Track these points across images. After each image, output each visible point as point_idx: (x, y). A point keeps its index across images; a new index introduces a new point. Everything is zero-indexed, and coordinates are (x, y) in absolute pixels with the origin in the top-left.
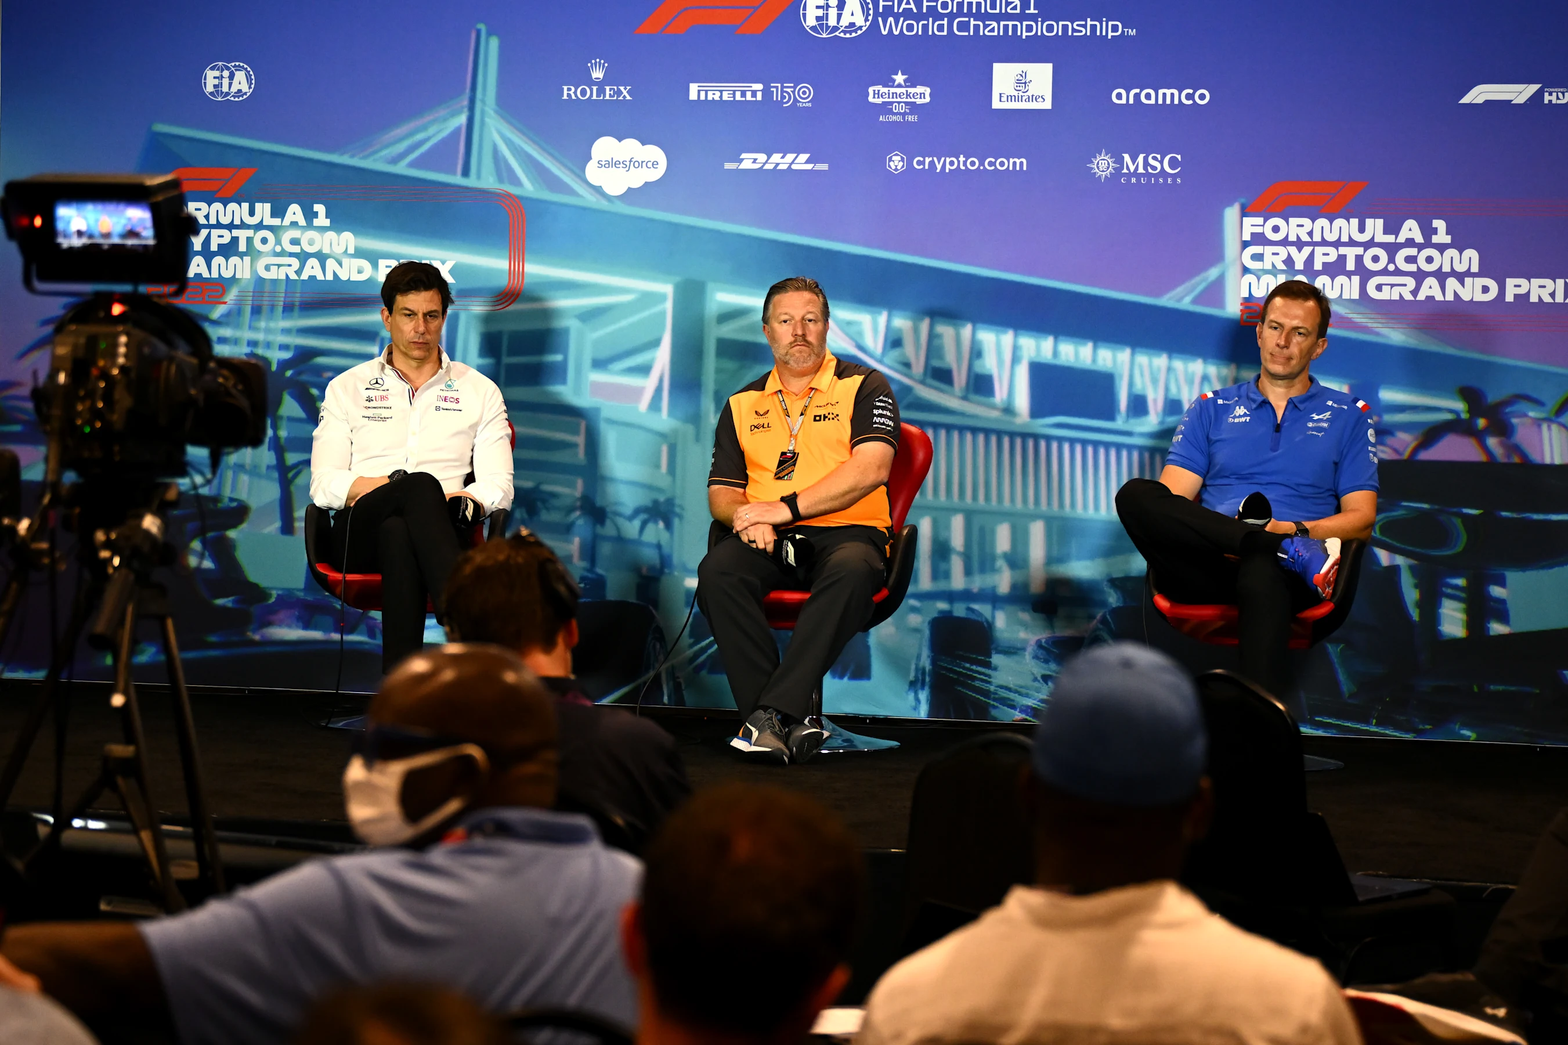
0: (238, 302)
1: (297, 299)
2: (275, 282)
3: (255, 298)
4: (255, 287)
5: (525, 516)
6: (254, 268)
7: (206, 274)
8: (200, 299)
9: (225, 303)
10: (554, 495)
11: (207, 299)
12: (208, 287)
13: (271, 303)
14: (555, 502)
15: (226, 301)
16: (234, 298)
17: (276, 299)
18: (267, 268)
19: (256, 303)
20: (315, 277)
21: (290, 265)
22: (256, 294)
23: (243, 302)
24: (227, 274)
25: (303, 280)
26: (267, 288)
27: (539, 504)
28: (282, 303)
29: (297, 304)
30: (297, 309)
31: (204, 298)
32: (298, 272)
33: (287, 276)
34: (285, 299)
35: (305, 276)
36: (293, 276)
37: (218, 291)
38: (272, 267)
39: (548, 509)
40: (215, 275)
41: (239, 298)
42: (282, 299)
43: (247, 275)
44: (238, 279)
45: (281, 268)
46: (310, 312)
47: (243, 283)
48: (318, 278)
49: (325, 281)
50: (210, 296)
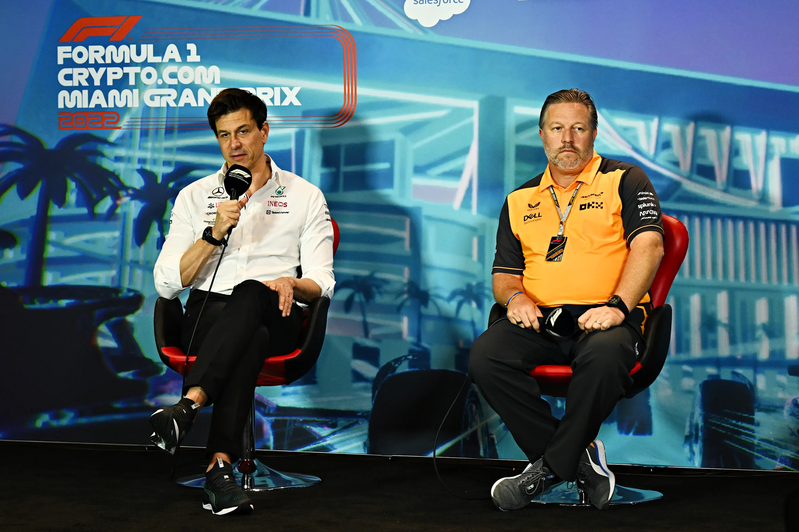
0: (130, 127)
1: (176, 124)
2: (158, 109)
3: (144, 123)
4: (143, 114)
5: (363, 299)
6: (141, 98)
7: (104, 105)
8: (100, 125)
9: (120, 128)
10: (386, 282)
11: (106, 125)
12: (105, 115)
13: (156, 127)
14: (387, 288)
15: (120, 126)
16: (127, 124)
17: (160, 123)
18: (152, 98)
19: (144, 127)
20: (189, 104)
21: (169, 95)
22: (144, 120)
23: (134, 127)
24: (121, 104)
25: (180, 107)
26: (152, 114)
27: (374, 289)
28: (164, 127)
29: (176, 126)
30: (176, 131)
31: (103, 125)
32: (176, 101)
33: (168, 104)
34: (166, 123)
35: (181, 104)
36: (172, 104)
37: (114, 118)
38: (155, 97)
39: (381, 293)
40: (111, 105)
41: (130, 124)
42: (165, 123)
43: (136, 104)
44: (129, 108)
45: (163, 98)
46: (187, 133)
47: (133, 111)
48: (192, 105)
49: (198, 107)
50: (108, 123)
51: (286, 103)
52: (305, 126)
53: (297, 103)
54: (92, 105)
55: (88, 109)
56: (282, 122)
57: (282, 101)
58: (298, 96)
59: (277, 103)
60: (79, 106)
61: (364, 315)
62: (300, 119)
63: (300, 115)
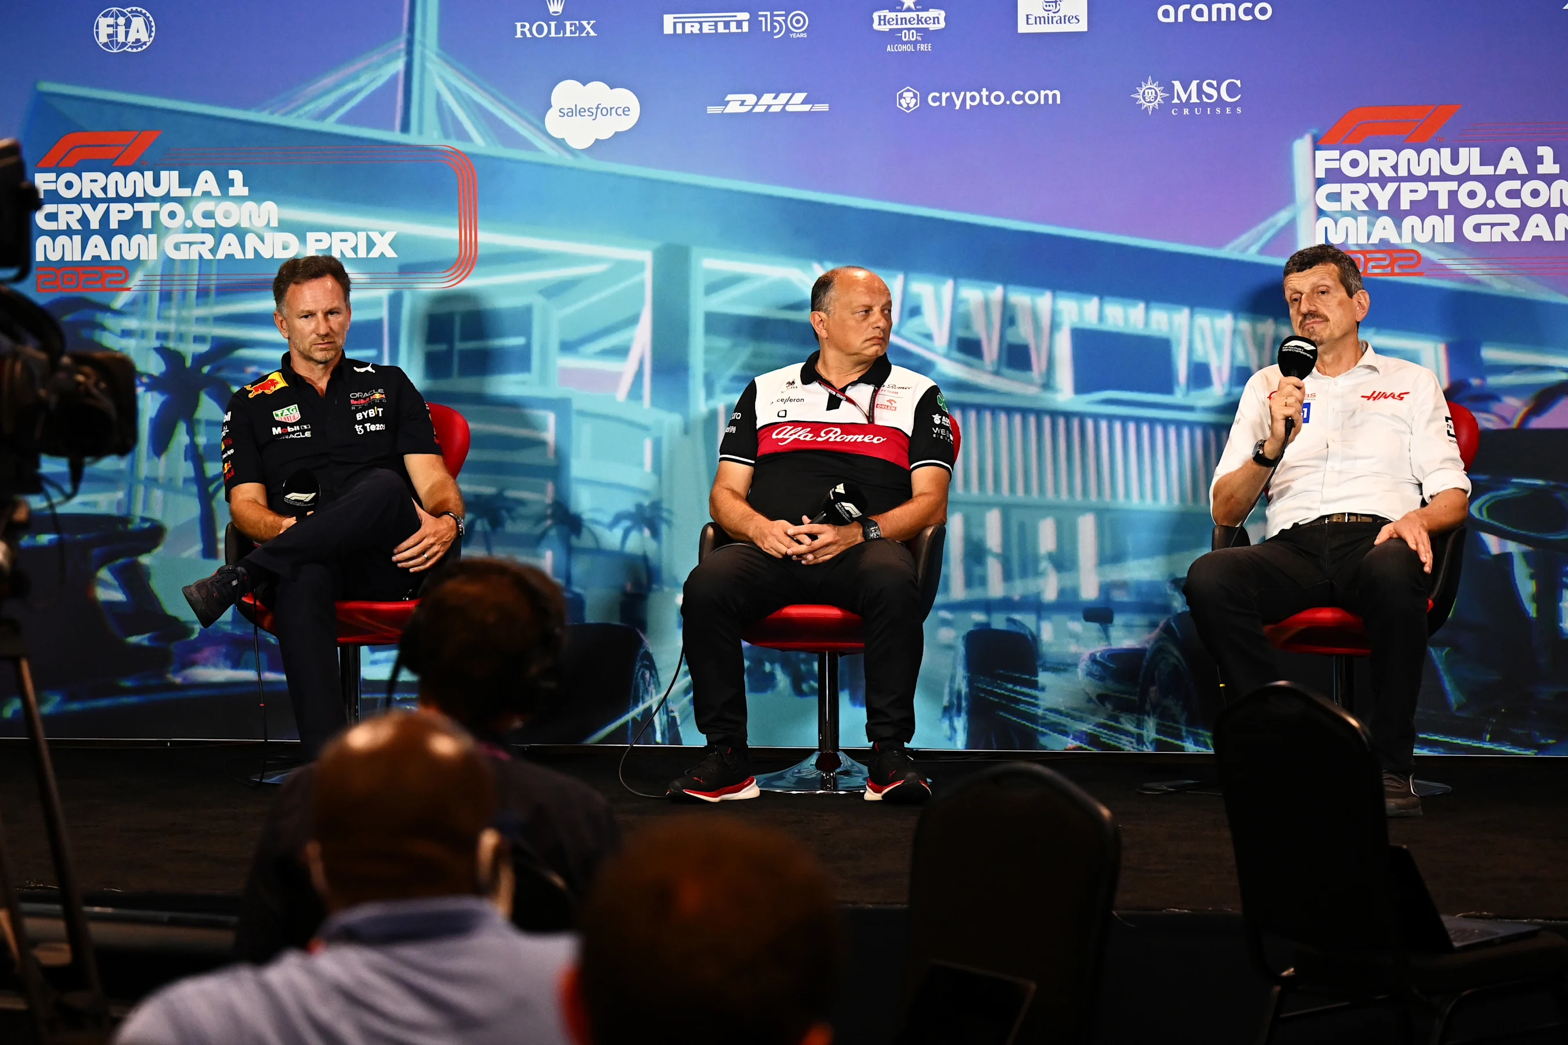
0: (144, 288)
1: (213, 283)
2: (186, 263)
3: (165, 283)
4: (164, 267)
5: (488, 528)
6: (161, 247)
7: (105, 257)
8: (99, 286)
9: (129, 289)
10: (521, 502)
11: (108, 285)
12: (107, 271)
13: (183, 288)
14: (522, 510)
15: (129, 286)
16: (139, 283)
17: (189, 282)
18: (177, 247)
19: (165, 288)
20: (233, 255)
21: (203, 243)
22: (165, 278)
23: (150, 288)
24: (130, 256)
25: (219, 260)
26: (178, 270)
27: (504, 513)
28: (195, 287)
29: (213, 287)
30: (213, 294)
31: (104, 284)
32: (213, 251)
33: (200, 256)
34: (198, 282)
35: (221, 255)
36: (207, 256)
37: (120, 275)
38: (182, 245)
39: (514, 519)
40: (116, 257)
41: (144, 283)
42: (196, 283)
43: (153, 256)
44: (143, 261)
45: (193, 246)
46: (228, 297)
47: (150, 265)
48: (237, 257)
49: (245, 260)
50: (110, 282)
51: (375, 254)
52: (401, 286)
53: (390, 253)
54: (87, 257)
55: (81, 261)
56: (369, 281)
57: (369, 251)
58: (391, 244)
59: (362, 253)
60: (67, 258)
61: (489, 549)
62: (396, 276)
63: (396, 271)
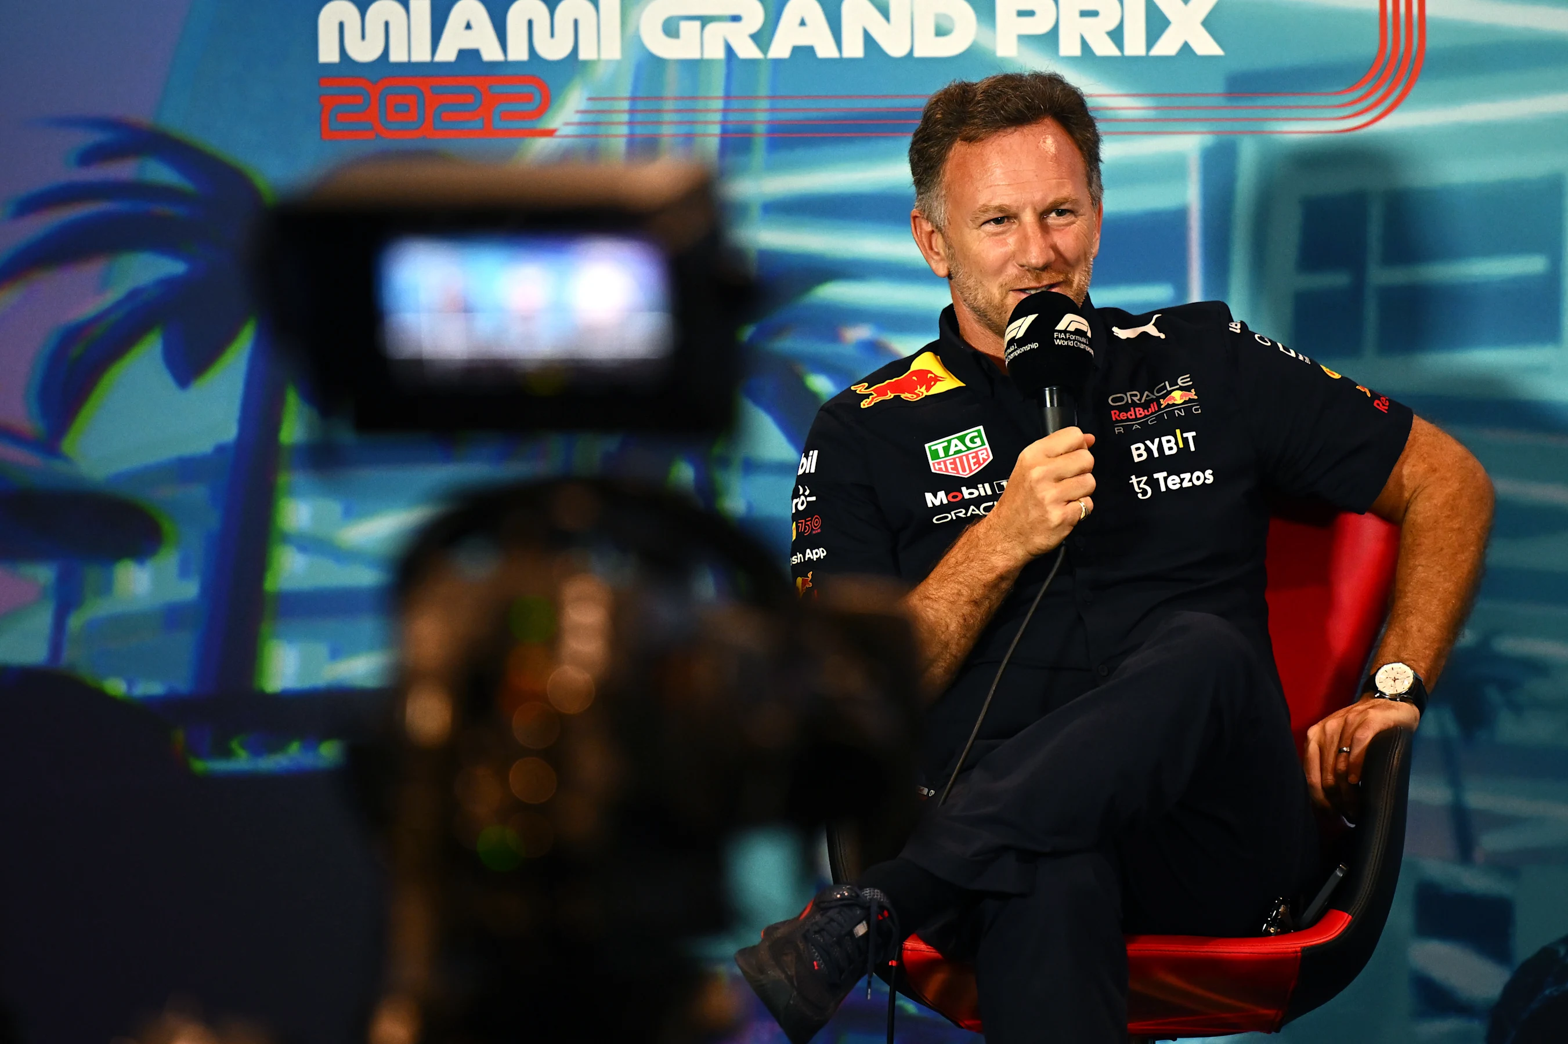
0: (588, 130)
1: (761, 118)
2: (693, 67)
3: (639, 117)
4: (635, 87)
5: (1452, 729)
6: (631, 29)
7: (491, 53)
8: (478, 124)
9: (550, 133)
10: (1536, 667)
11: (498, 123)
12: (497, 89)
13: (684, 129)
14: (1538, 687)
15: (551, 126)
16: (577, 118)
17: (700, 117)
18: (671, 29)
19: (639, 130)
20: (810, 50)
21: (736, 19)
22: (641, 105)
23: (602, 130)
24: (553, 50)
25: (777, 62)
26: (673, 85)
27: (1493, 694)
28: (716, 129)
29: (761, 129)
30: (760, 144)
31: (488, 122)
32: (762, 38)
33: (729, 50)
34: (724, 116)
35: (780, 49)
36: (747, 50)
37: (529, 98)
38: (685, 26)
39: (1517, 709)
40: (518, 52)
41: (590, 118)
42: (718, 117)
43: (612, 50)
44: (585, 63)
45: (711, 27)
46: (800, 153)
47: (601, 73)
48: (821, 53)
49: (841, 61)
50: (506, 116)
51: (1167, 46)
52: (1237, 126)
53: (1206, 46)
54: (447, 53)
55: (432, 64)
56: (1151, 114)
57: (1152, 38)
58: (1207, 24)
59: (1135, 45)
60: (397, 55)
61: (1455, 782)
62: (1222, 101)
63: (1220, 88)
